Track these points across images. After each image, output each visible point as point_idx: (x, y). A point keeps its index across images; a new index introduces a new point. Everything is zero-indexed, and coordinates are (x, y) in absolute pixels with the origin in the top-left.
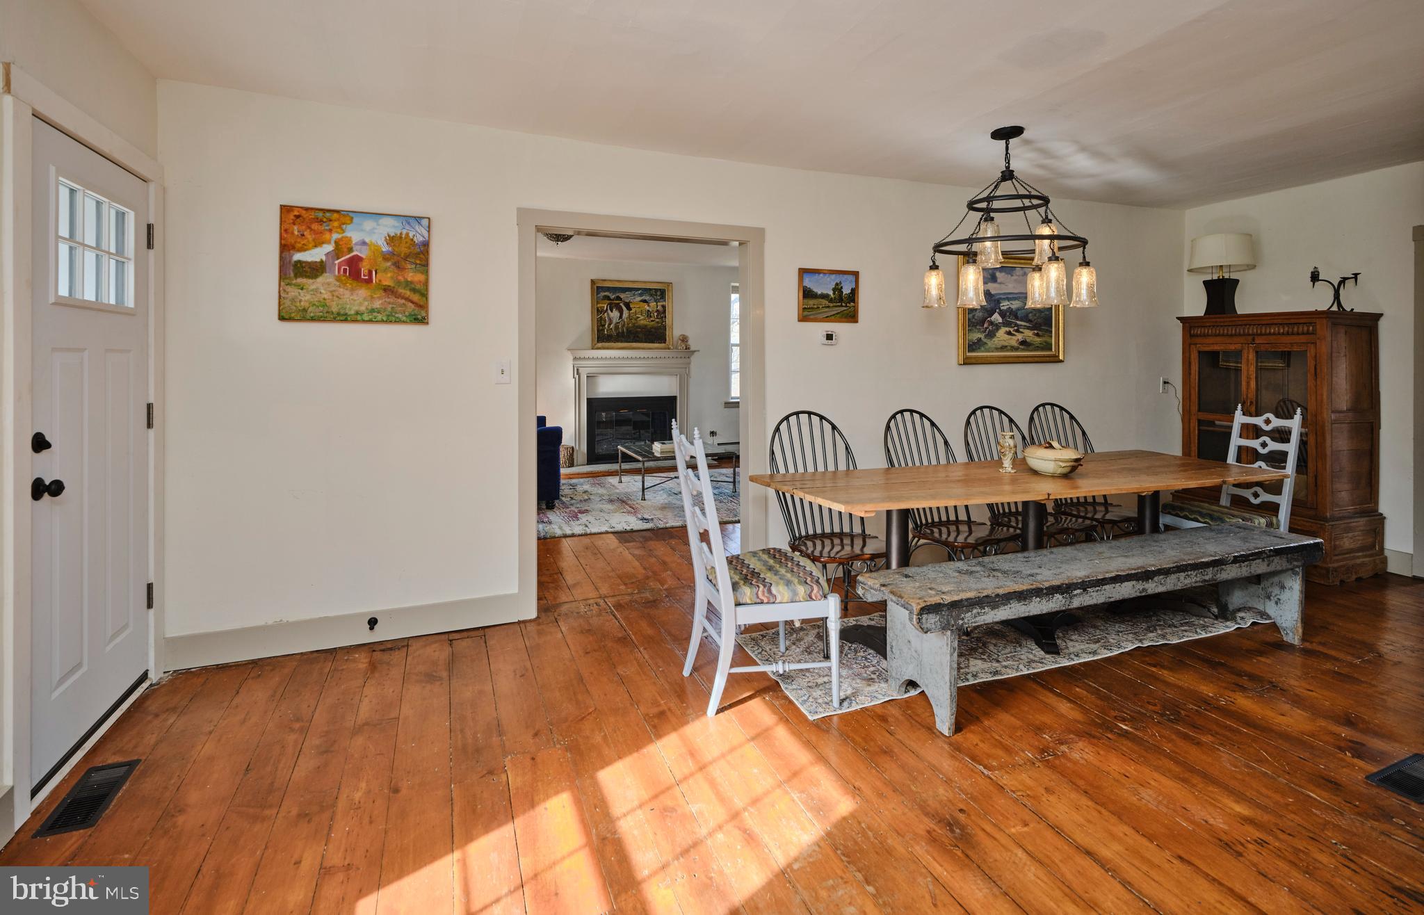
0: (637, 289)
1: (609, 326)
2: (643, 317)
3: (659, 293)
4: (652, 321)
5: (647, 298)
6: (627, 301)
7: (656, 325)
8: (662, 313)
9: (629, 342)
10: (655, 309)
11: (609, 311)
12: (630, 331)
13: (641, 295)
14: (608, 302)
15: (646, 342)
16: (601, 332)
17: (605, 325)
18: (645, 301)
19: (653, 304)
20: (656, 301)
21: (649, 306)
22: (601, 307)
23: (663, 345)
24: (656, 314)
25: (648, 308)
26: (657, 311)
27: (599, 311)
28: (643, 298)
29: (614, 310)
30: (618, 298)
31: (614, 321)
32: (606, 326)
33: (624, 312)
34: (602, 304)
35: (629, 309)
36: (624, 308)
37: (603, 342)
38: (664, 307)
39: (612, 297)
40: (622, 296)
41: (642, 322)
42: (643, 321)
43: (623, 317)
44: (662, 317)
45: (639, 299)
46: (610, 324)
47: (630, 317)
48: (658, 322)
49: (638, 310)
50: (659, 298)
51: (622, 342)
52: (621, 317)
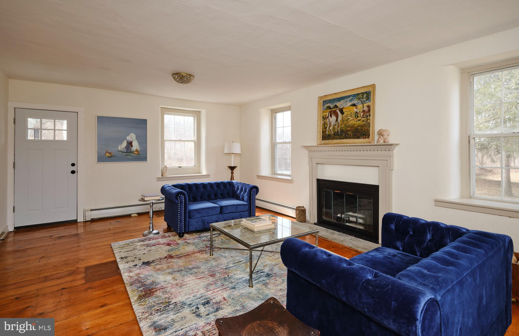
0: (349, 96)
1: (329, 128)
2: (352, 118)
3: (365, 96)
4: (359, 120)
5: (355, 102)
6: (341, 107)
7: (362, 123)
8: (368, 113)
9: (342, 139)
10: (361, 110)
11: (330, 117)
12: (343, 130)
13: (351, 100)
14: (329, 110)
15: (354, 138)
16: (325, 133)
17: (326, 128)
18: (354, 105)
19: (360, 106)
20: (363, 103)
21: (356, 108)
22: (325, 115)
23: (367, 140)
24: (362, 114)
25: (355, 110)
26: (364, 111)
27: (324, 118)
28: (353, 102)
29: (333, 115)
30: (336, 106)
31: (333, 124)
32: (328, 128)
33: (339, 117)
34: (326, 112)
35: (342, 113)
36: (339, 113)
37: (325, 140)
38: (369, 107)
39: (332, 106)
40: (338, 104)
41: (351, 122)
42: (353, 122)
43: (338, 121)
44: (367, 116)
45: (350, 104)
46: (330, 127)
47: (343, 120)
48: (363, 121)
49: (349, 113)
50: (365, 100)
51: (337, 139)
52: (337, 120)
